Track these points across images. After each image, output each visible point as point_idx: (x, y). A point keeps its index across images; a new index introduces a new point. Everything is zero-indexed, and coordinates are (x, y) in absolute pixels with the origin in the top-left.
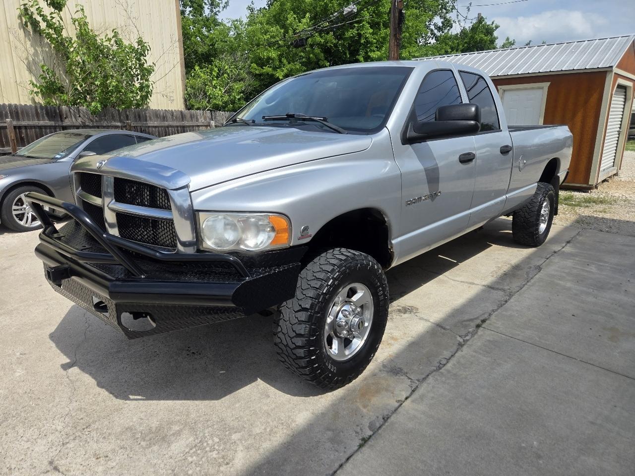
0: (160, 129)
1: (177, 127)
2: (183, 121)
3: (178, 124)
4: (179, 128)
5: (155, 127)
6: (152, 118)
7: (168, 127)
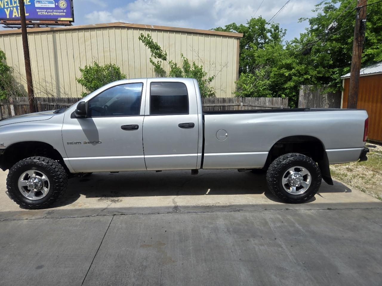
0: (210, 107)
1: (220, 106)
2: (224, 103)
3: (221, 105)
4: (221, 107)
5: (208, 106)
6: (207, 102)
7: (215, 106)
